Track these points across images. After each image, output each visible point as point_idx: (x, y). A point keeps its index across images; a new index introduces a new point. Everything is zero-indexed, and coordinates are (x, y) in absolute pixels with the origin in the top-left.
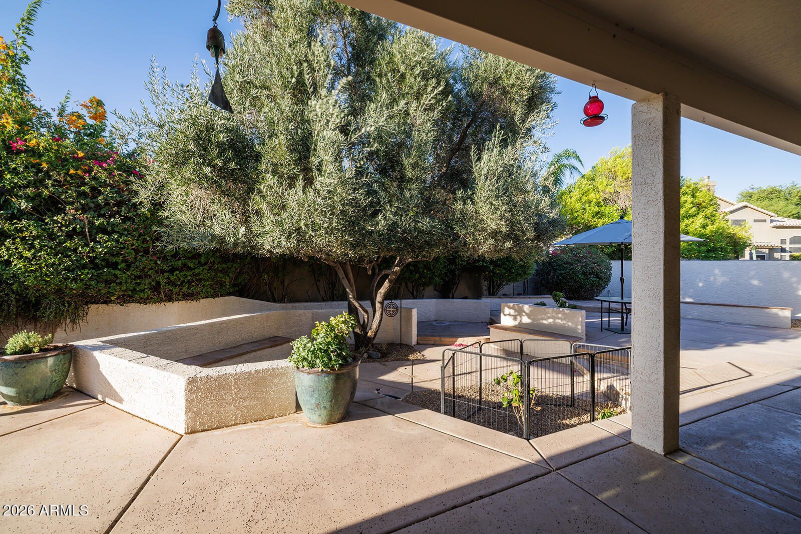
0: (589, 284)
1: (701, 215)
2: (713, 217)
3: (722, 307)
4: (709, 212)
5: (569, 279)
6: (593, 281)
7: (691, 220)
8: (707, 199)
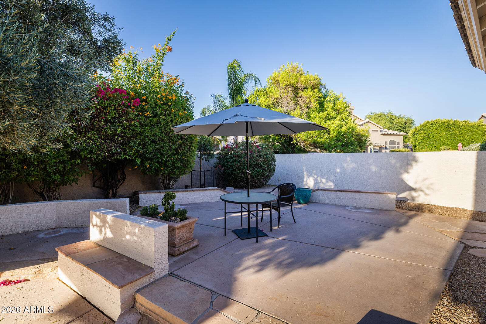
0: (254, 175)
1: (339, 118)
2: (347, 120)
3: (348, 193)
4: (344, 116)
5: (238, 170)
6: (258, 172)
7: (332, 121)
8: (343, 106)
